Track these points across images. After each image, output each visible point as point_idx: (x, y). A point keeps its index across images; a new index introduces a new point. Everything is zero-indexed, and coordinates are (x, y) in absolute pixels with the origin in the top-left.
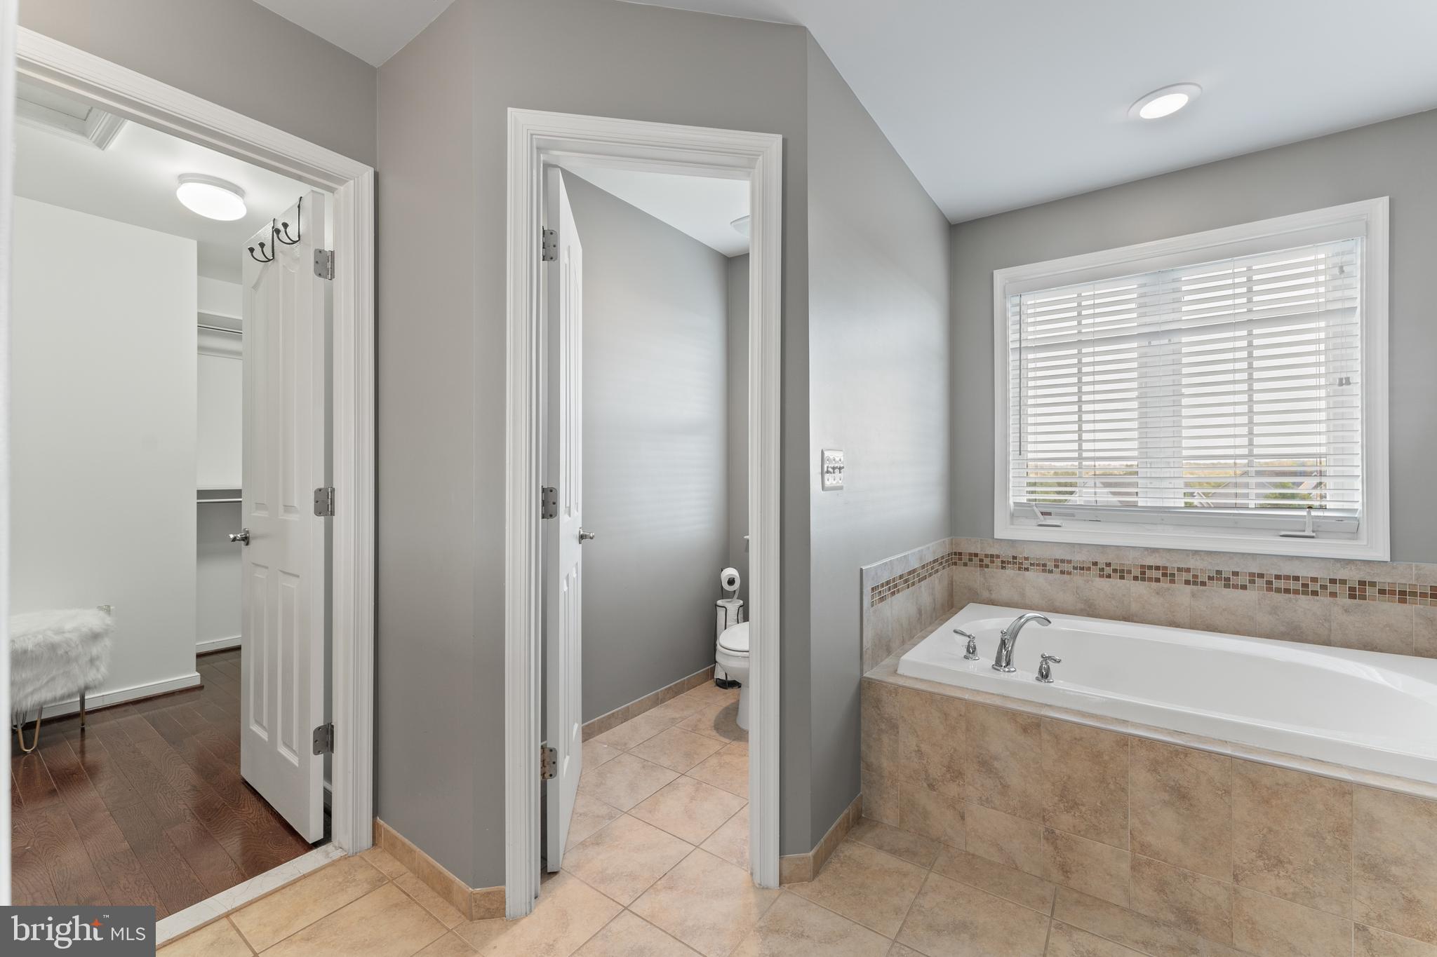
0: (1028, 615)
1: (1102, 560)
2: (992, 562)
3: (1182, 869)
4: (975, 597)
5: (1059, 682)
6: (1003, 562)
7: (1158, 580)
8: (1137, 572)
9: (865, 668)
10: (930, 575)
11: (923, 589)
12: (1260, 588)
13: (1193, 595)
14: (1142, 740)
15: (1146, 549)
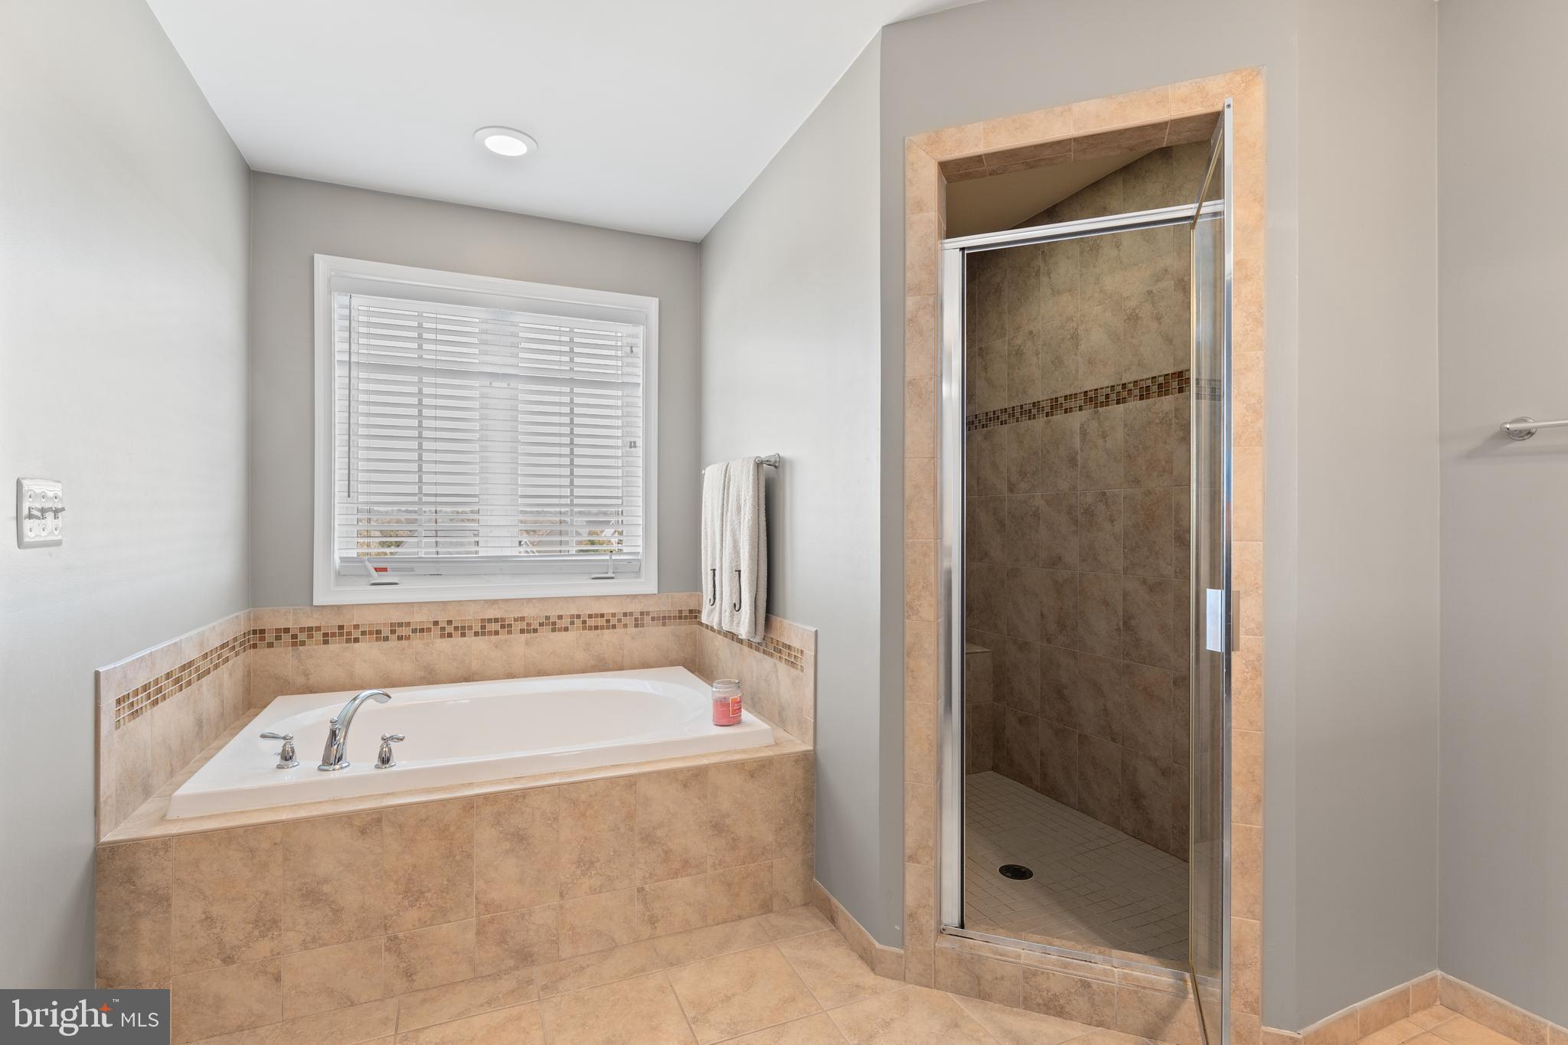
0: (363, 694)
1: (442, 618)
2: (310, 637)
3: (519, 910)
4: (286, 688)
5: (401, 762)
6: (325, 635)
7: (497, 633)
8: (477, 628)
9: (103, 828)
10: (216, 666)
11: (205, 688)
12: (578, 629)
13: (527, 643)
14: (486, 797)
15: (487, 601)
